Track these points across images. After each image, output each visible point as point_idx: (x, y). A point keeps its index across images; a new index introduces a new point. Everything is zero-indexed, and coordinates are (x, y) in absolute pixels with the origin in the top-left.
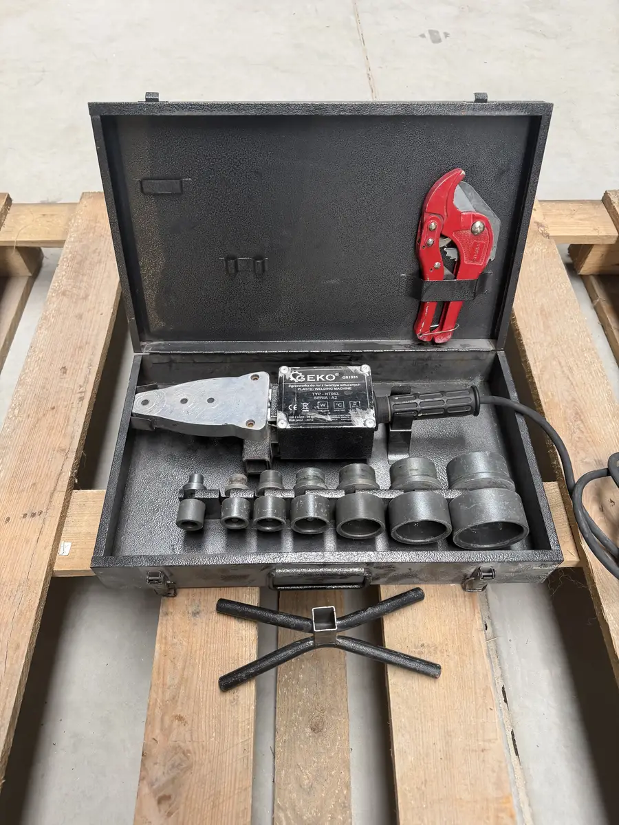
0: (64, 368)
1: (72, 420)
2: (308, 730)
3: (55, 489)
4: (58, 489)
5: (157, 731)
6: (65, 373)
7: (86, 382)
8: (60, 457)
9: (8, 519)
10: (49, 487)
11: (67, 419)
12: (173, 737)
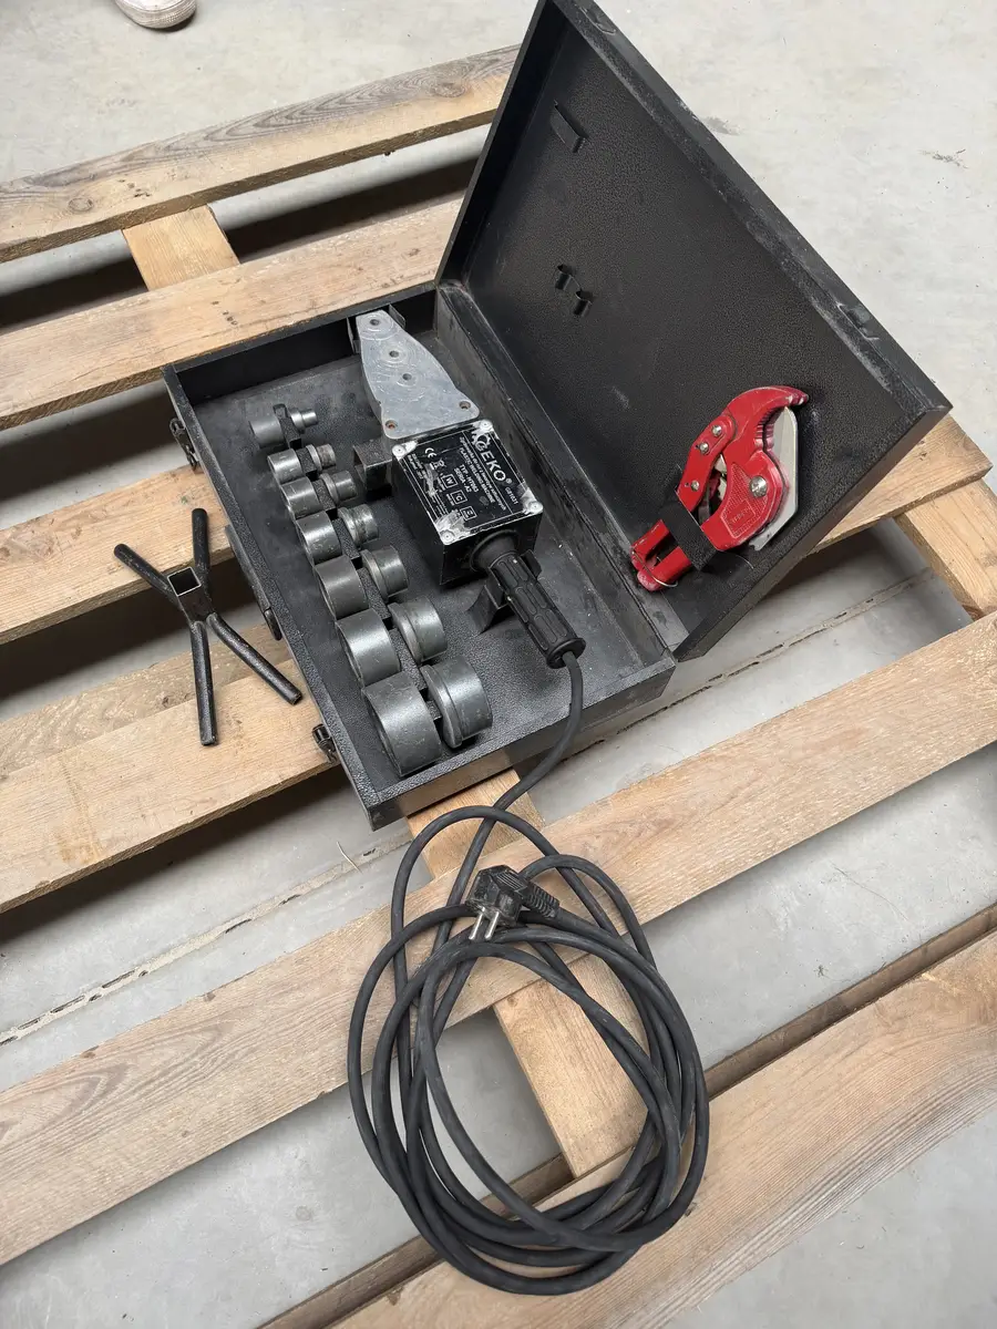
0: (417, 251)
1: (354, 292)
2: (163, 697)
3: (266, 321)
4: (268, 324)
5: (61, 520)
6: (411, 255)
7: (410, 278)
8: (306, 304)
9: (217, 303)
10: (264, 315)
11: (354, 287)
12: (59, 534)
